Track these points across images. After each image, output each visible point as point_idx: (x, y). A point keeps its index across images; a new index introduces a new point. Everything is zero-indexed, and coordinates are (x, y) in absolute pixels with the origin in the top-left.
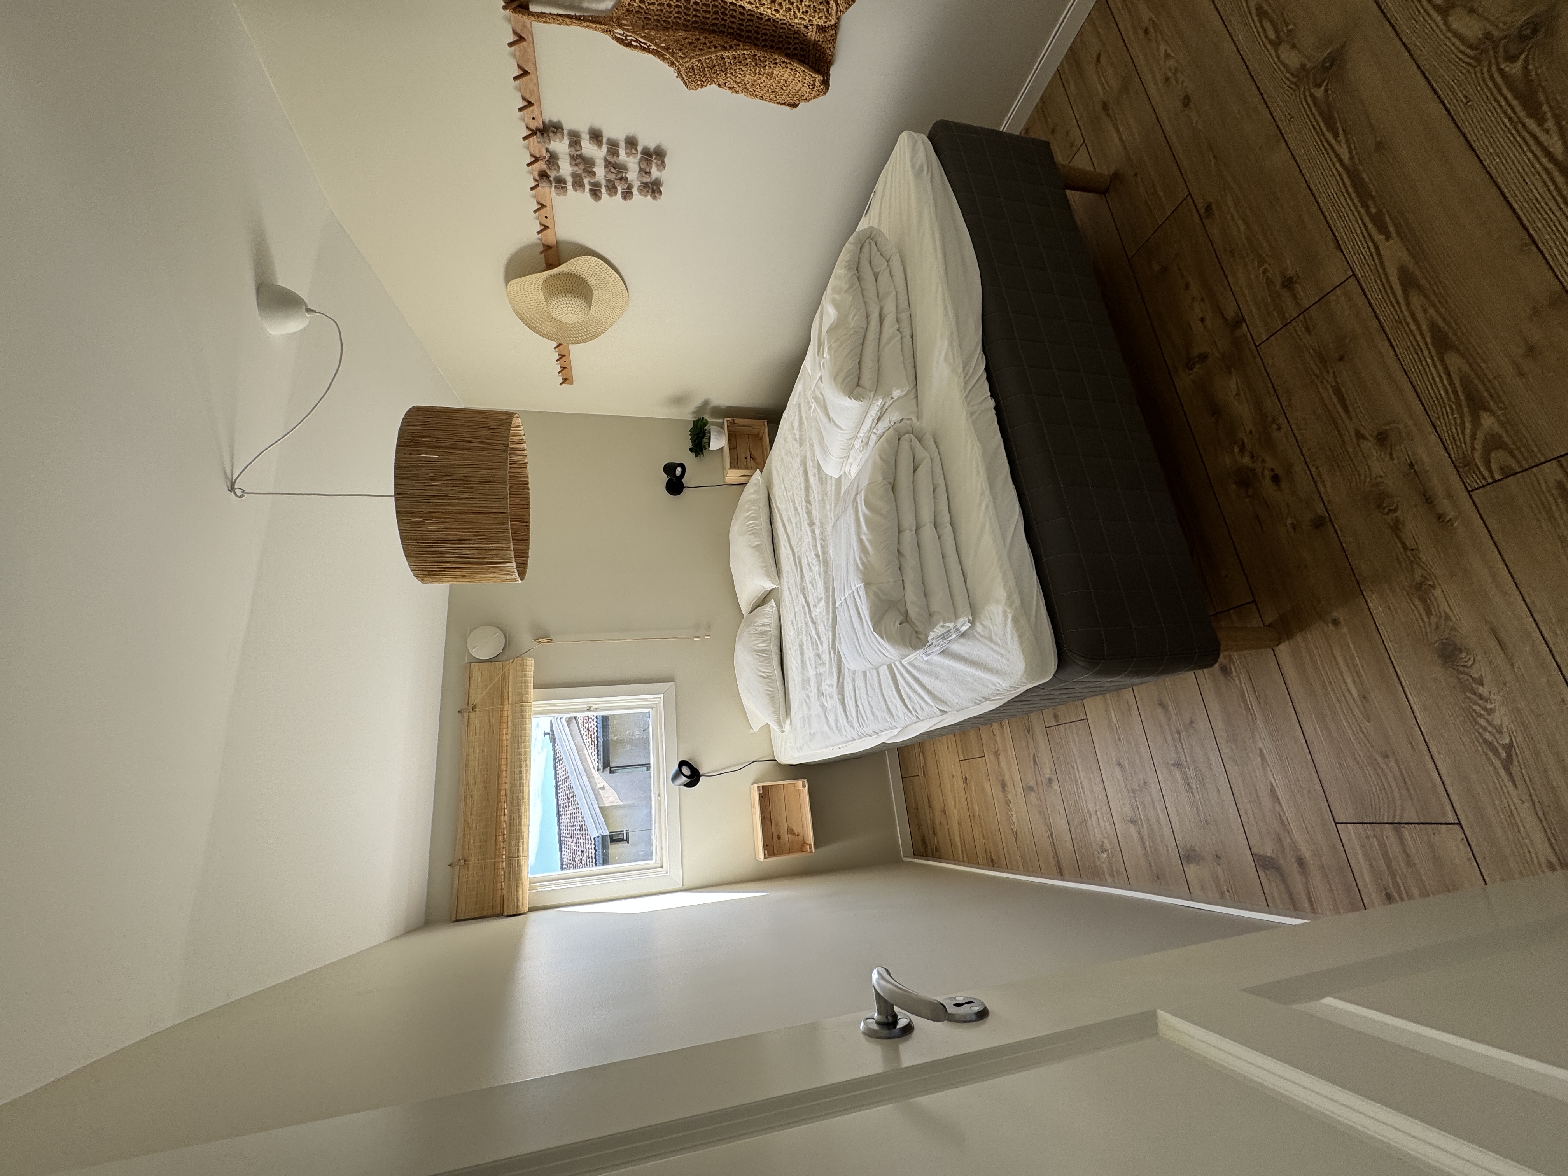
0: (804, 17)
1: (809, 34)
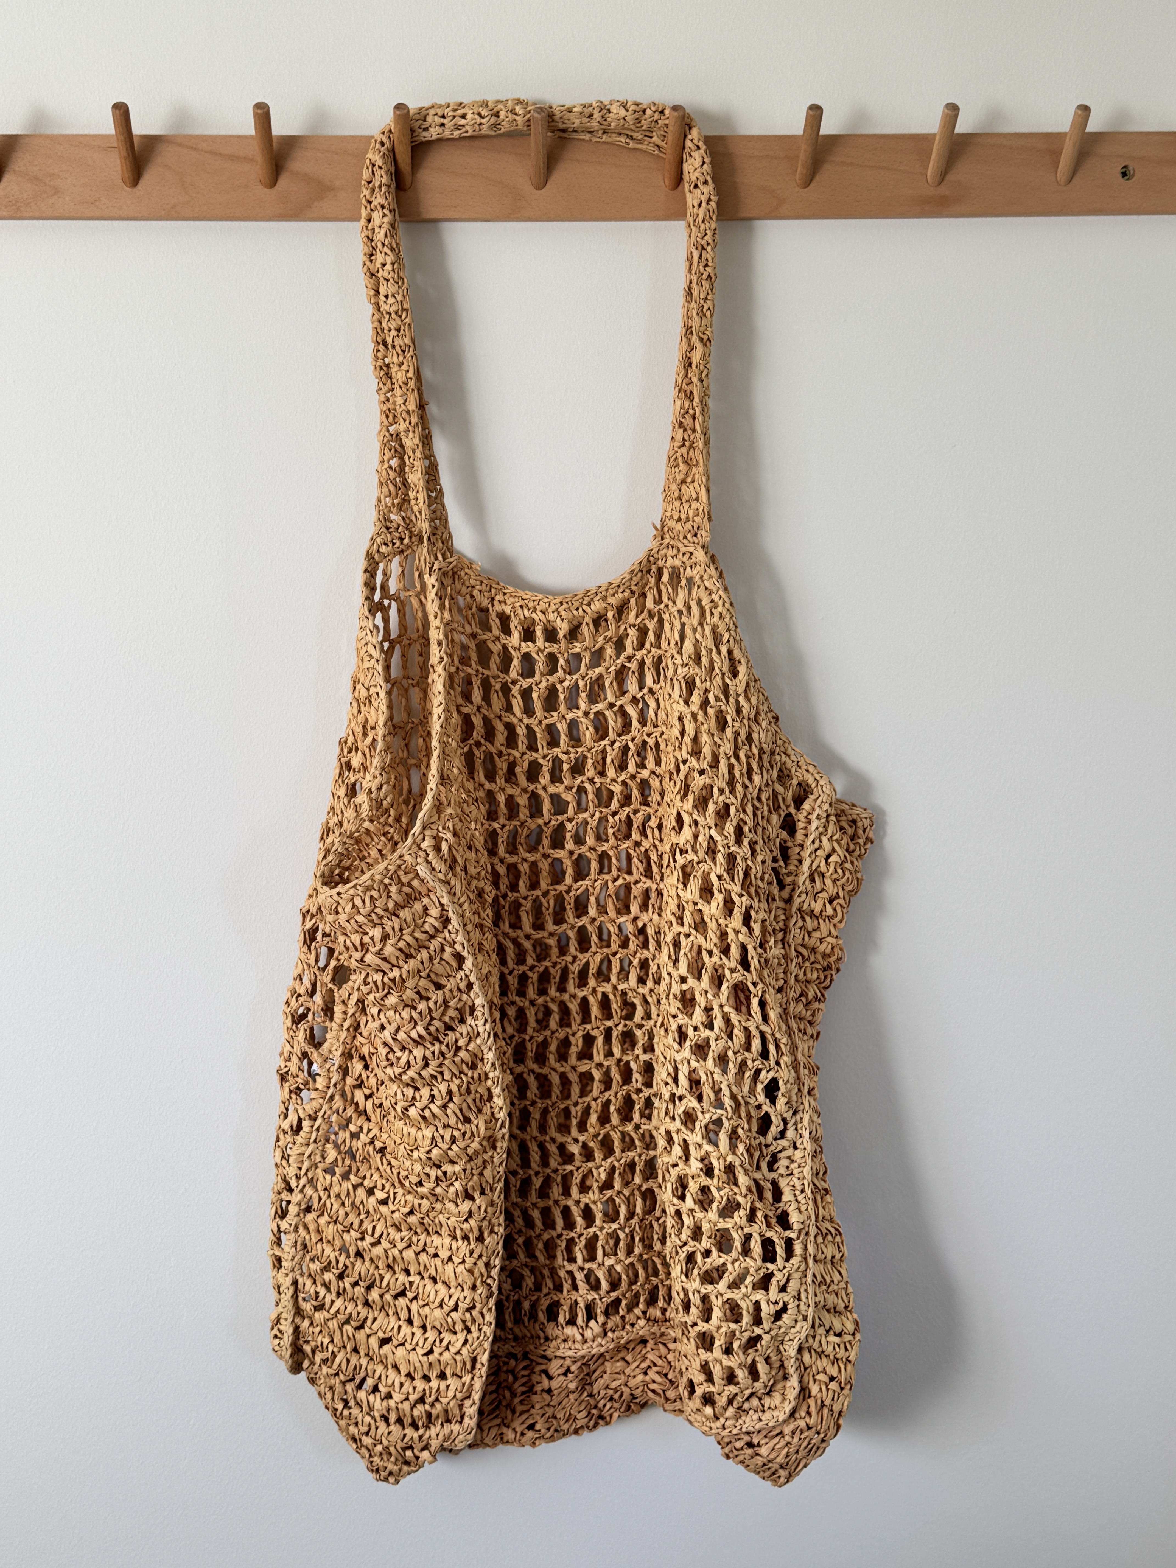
0: (717, 1314)
1: (570, 1331)
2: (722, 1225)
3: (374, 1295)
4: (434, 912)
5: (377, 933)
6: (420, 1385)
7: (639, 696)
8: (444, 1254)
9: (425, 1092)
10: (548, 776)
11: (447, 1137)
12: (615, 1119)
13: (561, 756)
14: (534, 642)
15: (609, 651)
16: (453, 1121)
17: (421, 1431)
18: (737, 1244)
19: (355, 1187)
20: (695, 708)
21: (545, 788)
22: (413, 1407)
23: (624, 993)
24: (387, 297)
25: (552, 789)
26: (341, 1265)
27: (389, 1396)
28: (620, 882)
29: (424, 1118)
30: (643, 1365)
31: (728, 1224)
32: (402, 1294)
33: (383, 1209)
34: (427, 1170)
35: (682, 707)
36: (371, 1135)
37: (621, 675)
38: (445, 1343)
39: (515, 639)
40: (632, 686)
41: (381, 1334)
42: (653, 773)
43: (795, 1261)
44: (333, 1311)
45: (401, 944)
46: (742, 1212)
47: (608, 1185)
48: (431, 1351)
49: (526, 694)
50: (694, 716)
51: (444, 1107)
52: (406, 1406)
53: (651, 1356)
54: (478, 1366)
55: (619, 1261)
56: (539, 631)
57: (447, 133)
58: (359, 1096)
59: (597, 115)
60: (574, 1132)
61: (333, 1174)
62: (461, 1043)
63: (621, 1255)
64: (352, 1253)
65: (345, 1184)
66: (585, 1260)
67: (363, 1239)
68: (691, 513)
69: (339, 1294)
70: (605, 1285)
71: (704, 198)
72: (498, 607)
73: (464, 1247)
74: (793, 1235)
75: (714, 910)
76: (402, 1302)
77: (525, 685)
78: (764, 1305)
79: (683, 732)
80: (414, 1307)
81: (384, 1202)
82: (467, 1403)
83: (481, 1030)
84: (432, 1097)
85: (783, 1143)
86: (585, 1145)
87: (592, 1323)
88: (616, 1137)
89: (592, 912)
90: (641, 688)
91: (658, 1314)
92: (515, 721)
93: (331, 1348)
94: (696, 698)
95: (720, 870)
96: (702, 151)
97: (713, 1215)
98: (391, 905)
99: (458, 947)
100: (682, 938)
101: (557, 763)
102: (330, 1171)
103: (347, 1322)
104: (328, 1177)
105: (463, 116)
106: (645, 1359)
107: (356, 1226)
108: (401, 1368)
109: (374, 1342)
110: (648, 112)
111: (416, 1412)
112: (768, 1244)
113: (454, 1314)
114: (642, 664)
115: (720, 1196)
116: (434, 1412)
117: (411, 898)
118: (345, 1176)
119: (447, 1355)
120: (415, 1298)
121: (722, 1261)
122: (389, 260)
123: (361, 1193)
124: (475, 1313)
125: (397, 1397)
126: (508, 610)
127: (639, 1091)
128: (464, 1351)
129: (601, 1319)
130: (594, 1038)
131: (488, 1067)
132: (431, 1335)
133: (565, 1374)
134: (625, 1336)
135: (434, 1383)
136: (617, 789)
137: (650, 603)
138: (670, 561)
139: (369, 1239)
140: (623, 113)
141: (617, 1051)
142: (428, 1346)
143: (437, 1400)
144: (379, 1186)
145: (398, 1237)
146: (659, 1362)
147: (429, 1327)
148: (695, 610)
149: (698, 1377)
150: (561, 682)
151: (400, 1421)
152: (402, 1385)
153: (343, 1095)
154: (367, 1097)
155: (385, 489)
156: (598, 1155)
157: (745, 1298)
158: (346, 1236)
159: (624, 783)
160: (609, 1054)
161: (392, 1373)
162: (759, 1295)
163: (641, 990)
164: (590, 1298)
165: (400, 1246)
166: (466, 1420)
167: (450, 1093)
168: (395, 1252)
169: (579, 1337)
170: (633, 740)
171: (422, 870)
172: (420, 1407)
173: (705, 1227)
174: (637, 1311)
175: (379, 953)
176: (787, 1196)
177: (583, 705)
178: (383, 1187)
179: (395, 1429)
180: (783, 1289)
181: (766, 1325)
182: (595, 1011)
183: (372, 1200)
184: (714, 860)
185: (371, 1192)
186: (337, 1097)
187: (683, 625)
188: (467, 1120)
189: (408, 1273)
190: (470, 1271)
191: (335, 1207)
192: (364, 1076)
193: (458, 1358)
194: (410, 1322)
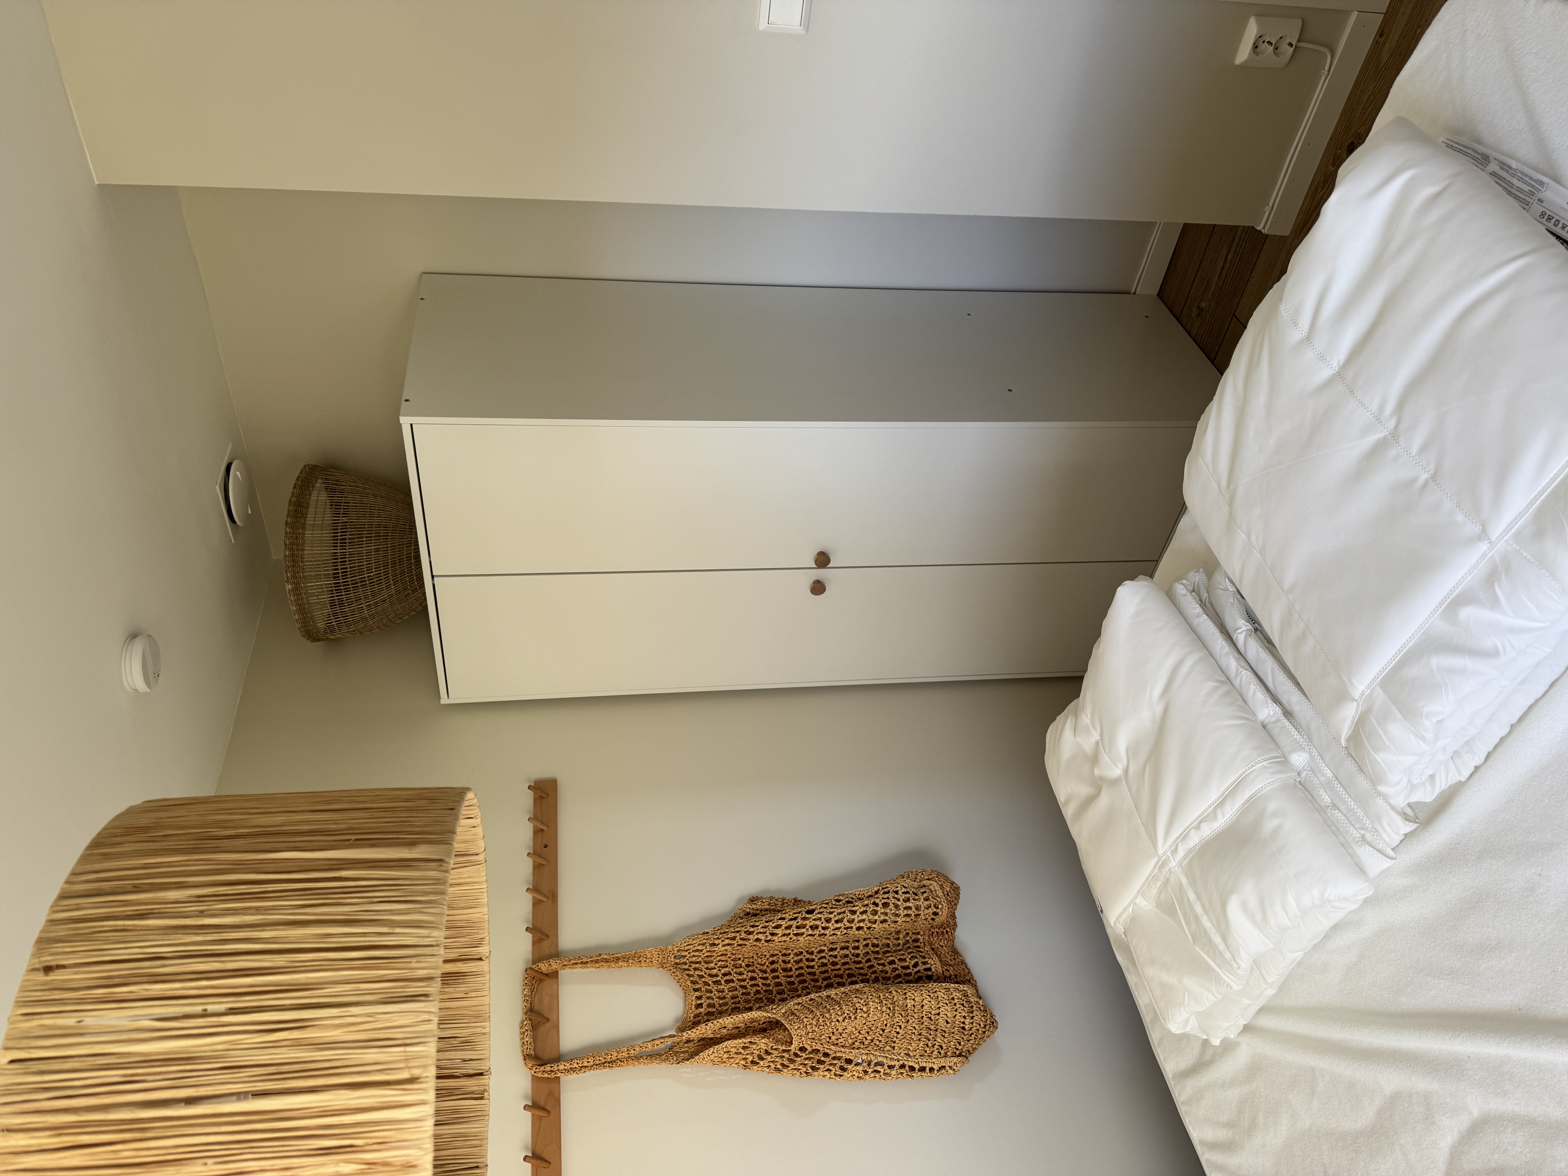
2: (881, 906)
3: (932, 1027)
4: (796, 1007)
5: (805, 1020)
6: (958, 1005)
7: (718, 969)
8: (913, 1003)
9: (857, 1005)
10: (748, 997)
11: (871, 997)
12: (861, 965)
13: (741, 993)
14: (702, 1004)
15: (703, 980)
16: (865, 996)
17: (973, 1004)
18: (886, 901)
19: (897, 1038)
20: (720, 941)
21: (752, 997)
22: (965, 1007)
23: (819, 966)
24: (588, 1062)
25: (752, 995)
26: (925, 1040)
27: (964, 1017)
28: (781, 971)
29: (866, 1005)
30: (940, 947)
31: (880, 904)
32: (930, 1018)
33: (903, 1027)
34: (884, 1004)
35: (720, 946)
36: (879, 1036)
37: (711, 975)
38: (942, 999)
39: (702, 1010)
40: (714, 972)
41: (945, 1024)
42: (743, 961)
43: (888, 886)
44: (941, 1042)
45: (808, 1013)
46: (876, 900)
47: (883, 965)
48: (946, 1003)
49: (720, 1005)
50: (723, 941)
51: (861, 999)
52: (965, 1009)
53: (936, 945)
54: (947, 987)
55: (907, 957)
56: (699, 1002)
57: (532, 1048)
58: (866, 1042)
59: (527, 998)
60: (868, 977)
61: (894, 1046)
62: (839, 997)
63: (905, 957)
64: (920, 1037)
65: (897, 1042)
66: (910, 969)
67: (914, 1033)
68: (656, 953)
69: (935, 1041)
70: (916, 960)
71: (554, 961)
72: (692, 1018)
73: (909, 994)
74: (881, 888)
75: (784, 923)
76: (933, 1017)
77: (718, 1005)
78: (902, 891)
79: (728, 945)
80: (933, 1012)
81: (900, 1027)
82: (960, 989)
83: (834, 992)
84: (858, 1002)
85: (854, 897)
86: (871, 973)
87: (929, 962)
88: (867, 964)
89: (793, 979)
90: (715, 968)
91: (922, 944)
92: (730, 1008)
93: (954, 1041)
94: (716, 942)
95: (771, 923)
96: (539, 964)
97: (878, 909)
98: (796, 1017)
99: (807, 1000)
100: (794, 933)
101: (743, 994)
102: (893, 1048)
103: (944, 1036)
104: (896, 1048)
105: (527, 1042)
106: (938, 948)
107: (910, 1036)
108: (954, 1014)
109: (948, 1026)
110: (526, 982)
111: (967, 1006)
112: (885, 893)
113: (932, 996)
114: (707, 968)
115: (872, 907)
116: (965, 1000)
117: (793, 1014)
118: (895, 1042)
119: (945, 997)
120: (930, 1013)
121: (892, 905)
122: (576, 1061)
123: (899, 1036)
124: (929, 990)
125: (964, 1014)
126: (692, 1015)
127: (851, 959)
128: (943, 991)
129: (927, 960)
130: (835, 974)
131: (847, 990)
132: (941, 1004)
133: (948, 971)
134: (931, 952)
135: (956, 1001)
136: (750, 974)
137: (686, 967)
138: (672, 960)
139: (914, 1031)
140: (526, 990)
141: (838, 967)
142: (945, 1005)
143: (961, 999)
144: (895, 1030)
145: (911, 1021)
146: (937, 942)
147: (938, 1006)
148: (688, 947)
149: (930, 911)
150: (715, 995)
151: (972, 1012)
152: (960, 1013)
153: (867, 1047)
154: (866, 1039)
155: (654, 1061)
156: (874, 969)
157: (902, 897)
158: (915, 1039)
159: (748, 972)
160: (840, 969)
161: (957, 1017)
162: (900, 892)
163: (817, 960)
164: (921, 964)
165: (914, 1020)
166: (965, 989)
167: (856, 997)
168: (916, 1021)
169: (934, 965)
170: (733, 970)
171: (783, 1011)
172: (965, 1005)
173: (882, 911)
174: (922, 950)
175: (812, 1019)
176: (870, 893)
177: (723, 987)
178: (896, 1028)
179: (975, 1013)
180: (897, 887)
181: (909, 890)
182: (826, 975)
183: (900, 1032)
184: (768, 926)
185: (898, 1033)
186: (868, 1049)
187: (693, 951)
188: (865, 993)
189: (923, 1017)
190: (916, 991)
191: (905, 1044)
192: (859, 1041)
193: (945, 993)
194: (939, 1014)
